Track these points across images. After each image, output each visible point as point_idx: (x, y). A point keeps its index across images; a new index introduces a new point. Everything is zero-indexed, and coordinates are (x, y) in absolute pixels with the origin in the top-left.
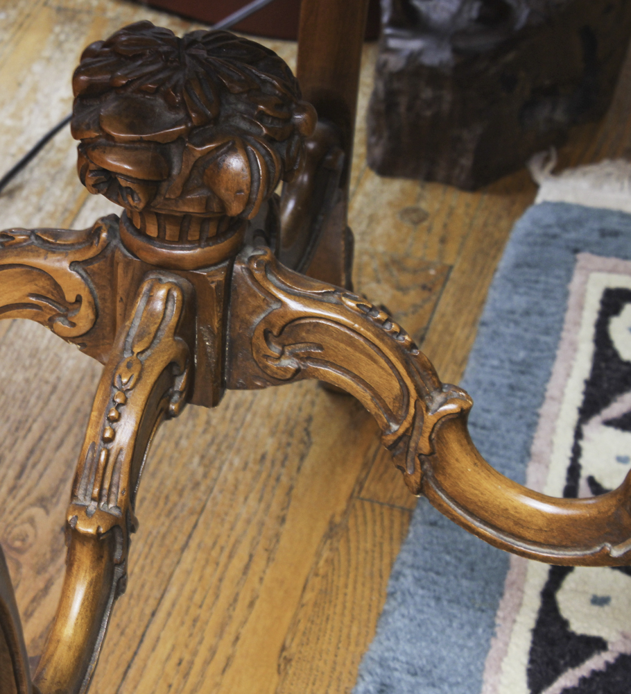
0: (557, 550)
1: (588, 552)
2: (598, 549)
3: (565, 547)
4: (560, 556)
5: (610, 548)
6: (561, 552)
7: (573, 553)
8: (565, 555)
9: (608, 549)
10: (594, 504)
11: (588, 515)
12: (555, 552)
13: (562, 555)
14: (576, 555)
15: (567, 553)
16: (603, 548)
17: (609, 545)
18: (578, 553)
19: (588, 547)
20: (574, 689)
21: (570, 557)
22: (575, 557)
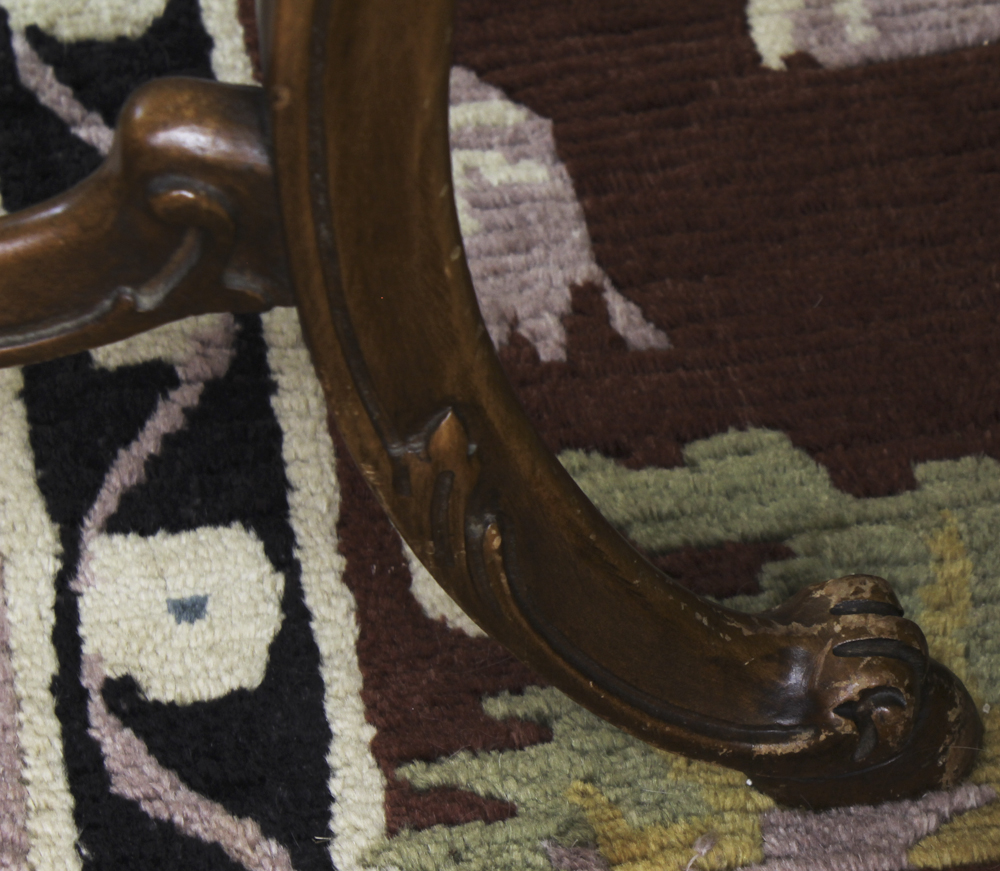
0: (20, 333)
1: (88, 317)
2: (107, 303)
3: (36, 322)
4: (30, 345)
5: (133, 296)
6: (31, 335)
7: (57, 328)
8: (41, 337)
9: (128, 298)
10: (64, 214)
11: (61, 242)
12: (19, 338)
13: (33, 339)
14: (63, 331)
15: (43, 332)
16: (118, 301)
17: (129, 290)
18: (68, 325)
19: (84, 307)
20: (139, 486)
21: (54, 338)
22: (63, 336)
